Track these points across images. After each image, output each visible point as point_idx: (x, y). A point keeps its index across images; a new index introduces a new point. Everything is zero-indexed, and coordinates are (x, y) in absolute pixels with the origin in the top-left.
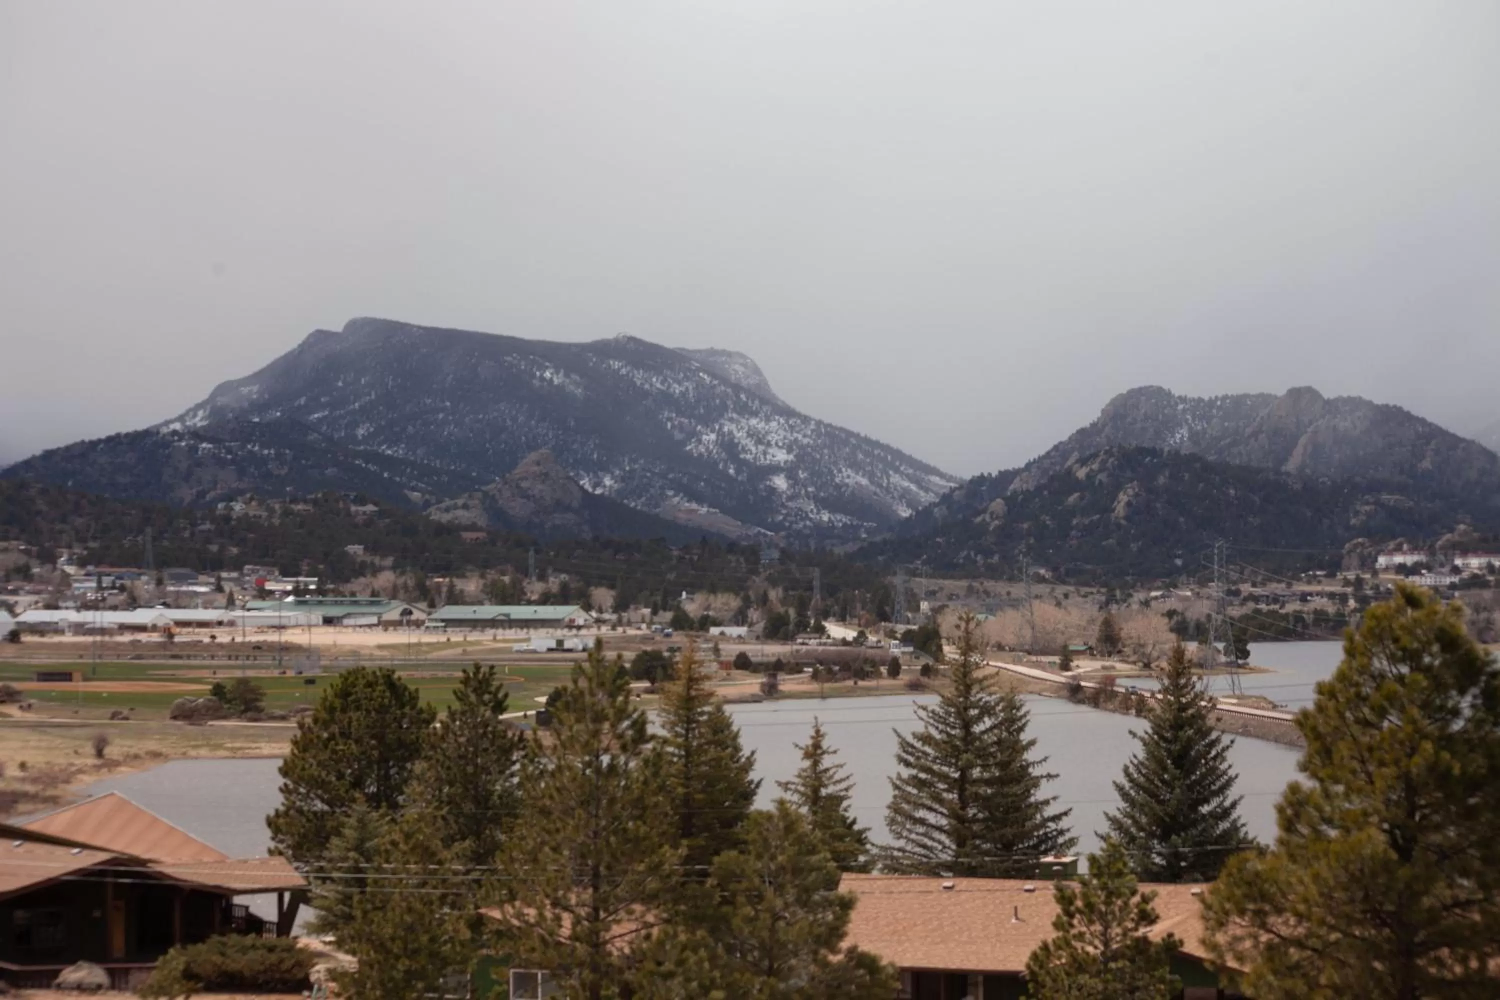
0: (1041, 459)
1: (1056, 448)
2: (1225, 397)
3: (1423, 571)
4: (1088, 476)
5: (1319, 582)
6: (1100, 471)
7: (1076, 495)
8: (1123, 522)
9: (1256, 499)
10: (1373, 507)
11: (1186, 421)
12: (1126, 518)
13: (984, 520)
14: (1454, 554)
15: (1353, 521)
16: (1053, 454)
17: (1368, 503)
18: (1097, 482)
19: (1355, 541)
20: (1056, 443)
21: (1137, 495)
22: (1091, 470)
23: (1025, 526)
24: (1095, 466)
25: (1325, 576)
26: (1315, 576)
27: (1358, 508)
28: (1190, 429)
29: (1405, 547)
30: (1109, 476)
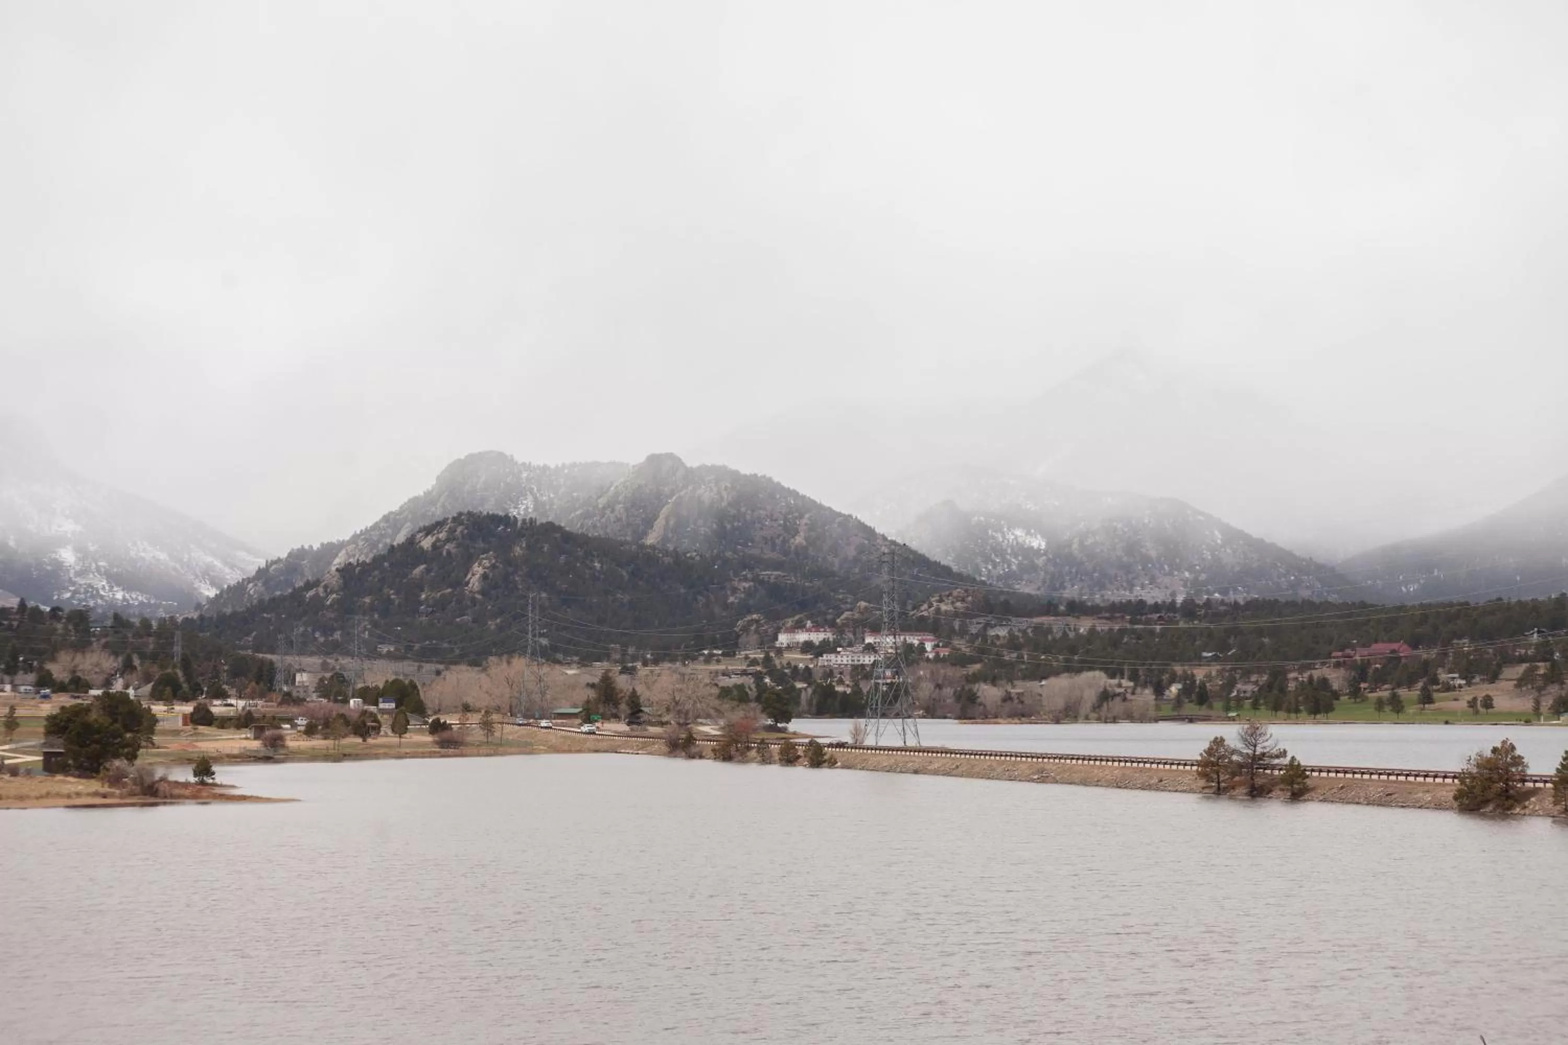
0: (367, 531)
1: (386, 518)
2: (574, 465)
3: (839, 649)
4: (434, 546)
5: (718, 661)
6: (448, 540)
7: (422, 567)
8: (479, 596)
9: (624, 573)
10: (752, 584)
11: (531, 490)
12: (483, 592)
13: (317, 594)
14: (863, 633)
15: (731, 599)
16: (382, 525)
17: (746, 579)
18: (445, 553)
19: (749, 618)
20: (386, 512)
21: (493, 567)
22: (438, 540)
23: (367, 600)
24: (442, 536)
25: (723, 655)
26: (711, 655)
27: (736, 583)
28: (536, 500)
29: (809, 624)
30: (458, 546)
